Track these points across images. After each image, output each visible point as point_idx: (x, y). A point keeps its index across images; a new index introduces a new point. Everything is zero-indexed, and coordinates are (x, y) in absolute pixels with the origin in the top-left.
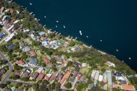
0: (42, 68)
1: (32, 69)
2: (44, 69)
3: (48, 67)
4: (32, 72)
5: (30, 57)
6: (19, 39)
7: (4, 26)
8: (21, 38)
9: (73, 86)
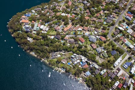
0: (85, 34)
1: (93, 34)
2: (84, 33)
3: (81, 36)
4: (93, 33)
5: (96, 44)
6: (109, 61)
7: (128, 78)
8: (107, 62)
9: (63, 24)
